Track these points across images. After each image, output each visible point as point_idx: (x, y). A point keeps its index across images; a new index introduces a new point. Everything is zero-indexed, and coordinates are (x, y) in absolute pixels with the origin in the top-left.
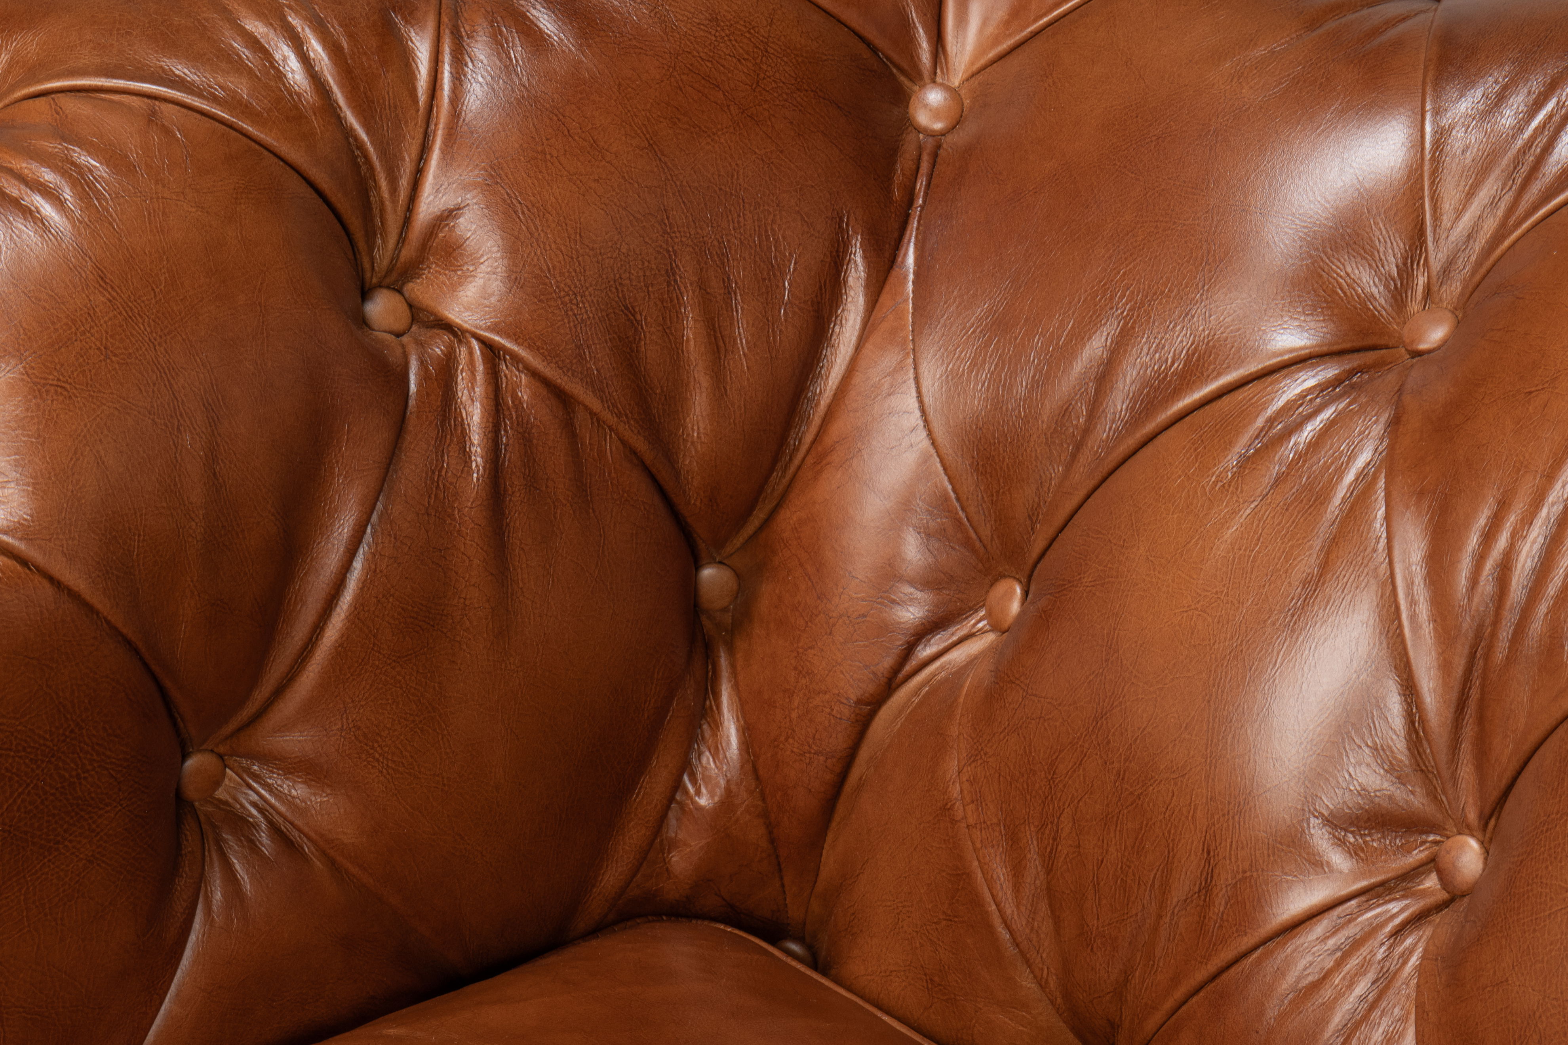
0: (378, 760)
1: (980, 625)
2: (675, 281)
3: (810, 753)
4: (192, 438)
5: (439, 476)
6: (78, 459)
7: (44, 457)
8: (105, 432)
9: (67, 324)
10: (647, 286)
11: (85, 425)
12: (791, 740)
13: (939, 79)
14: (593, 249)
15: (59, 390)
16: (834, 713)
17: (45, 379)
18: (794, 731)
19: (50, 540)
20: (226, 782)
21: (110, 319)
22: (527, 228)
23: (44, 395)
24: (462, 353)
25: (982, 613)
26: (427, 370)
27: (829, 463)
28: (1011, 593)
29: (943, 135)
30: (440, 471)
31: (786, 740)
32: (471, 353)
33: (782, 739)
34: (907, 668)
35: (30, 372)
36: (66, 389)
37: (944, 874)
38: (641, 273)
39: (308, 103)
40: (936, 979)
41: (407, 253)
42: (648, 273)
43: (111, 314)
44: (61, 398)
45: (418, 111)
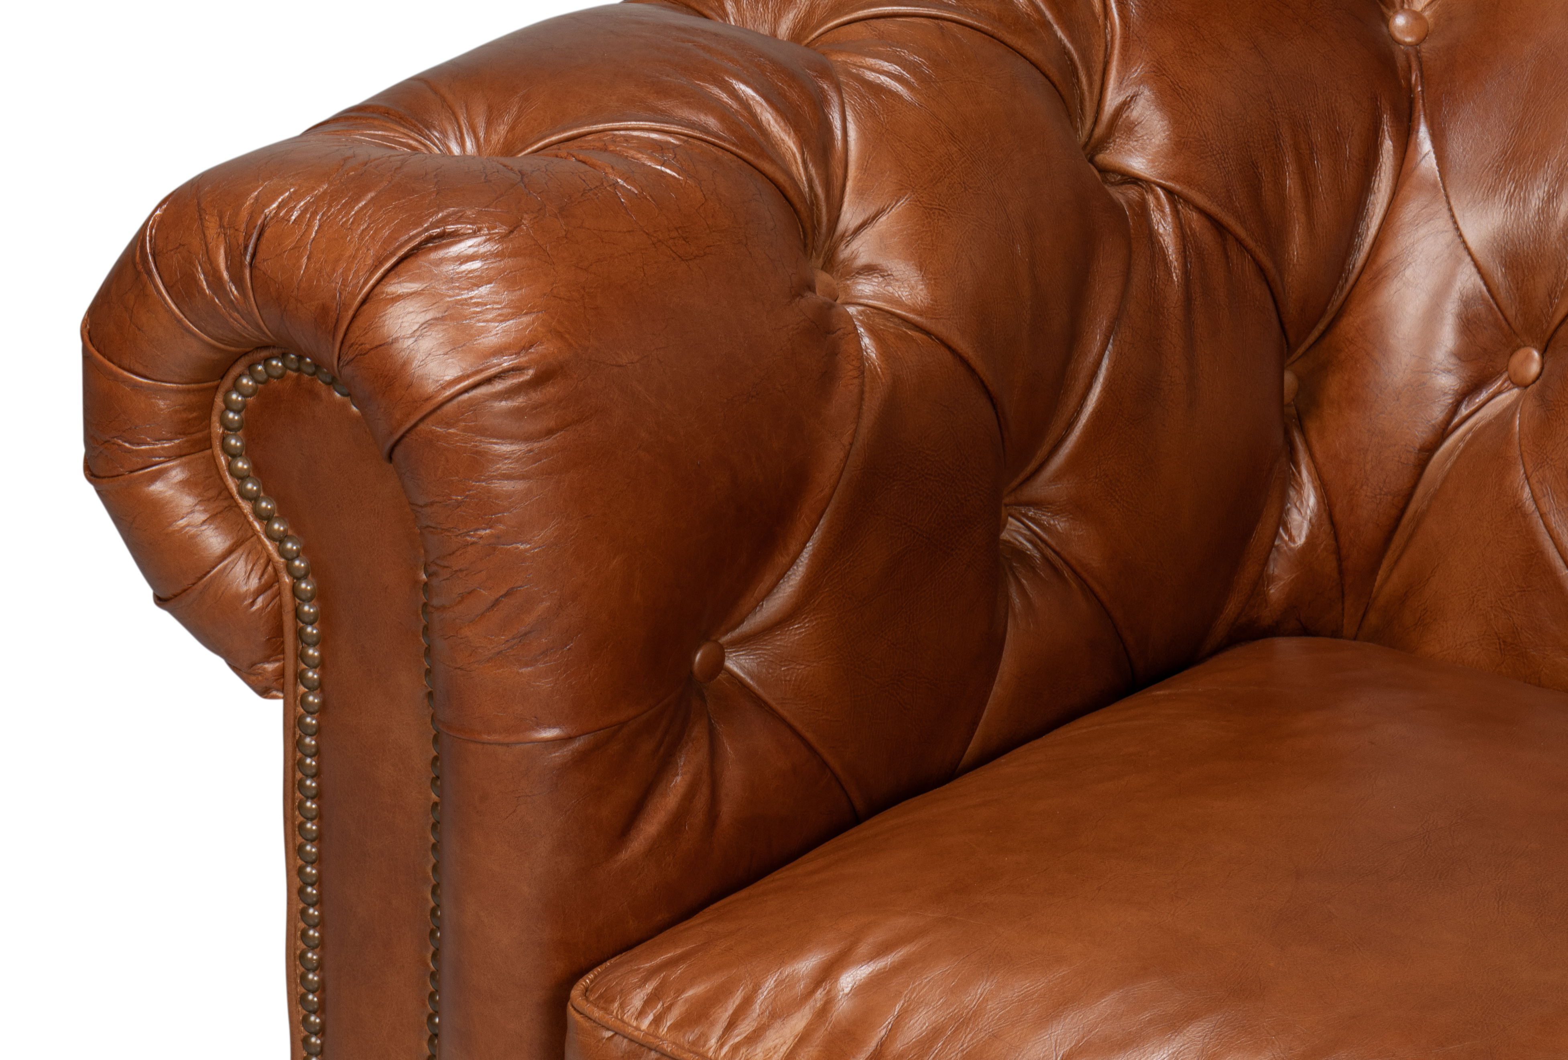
0: (1117, 501)
1: (1506, 385)
2: (1280, 144)
3: (1380, 494)
4: (1021, 248)
5: (1155, 284)
6: (959, 261)
7: (939, 260)
8: (973, 242)
9: (937, 166)
10: (1264, 148)
11: (961, 237)
12: (1365, 487)
13: (1406, 6)
14: (1230, 120)
15: (941, 212)
16: (1402, 460)
17: (931, 204)
18: (1368, 479)
19: (949, 319)
20: (1008, 526)
21: (963, 163)
22: (1188, 106)
23: (932, 215)
24: (1150, 199)
25: (1505, 376)
26: (1134, 210)
27: (1385, 276)
28: (1529, 357)
29: (1417, 45)
30: (1155, 280)
31: (1361, 487)
32: (1157, 198)
33: (1358, 487)
34: (1456, 420)
35: (921, 200)
36: (944, 211)
37: (1518, 557)
38: (1260, 138)
39: (1035, 20)
40: (1509, 640)
41: (1100, 131)
42: (1264, 138)
43: (963, 160)
44: (943, 218)
45: (1099, 27)
